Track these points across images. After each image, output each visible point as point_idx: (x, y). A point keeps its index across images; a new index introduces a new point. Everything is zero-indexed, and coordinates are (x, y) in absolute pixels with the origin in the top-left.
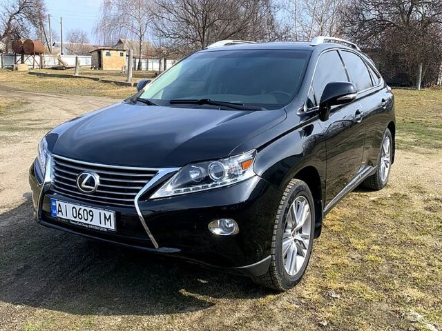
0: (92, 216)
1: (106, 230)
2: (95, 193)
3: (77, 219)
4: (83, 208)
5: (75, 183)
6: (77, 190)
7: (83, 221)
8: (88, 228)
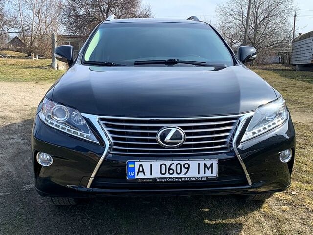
0: (188, 168)
1: (205, 179)
2: (183, 146)
3: (167, 175)
4: (175, 162)
5: (155, 141)
6: (159, 146)
7: (175, 175)
8: (182, 181)
